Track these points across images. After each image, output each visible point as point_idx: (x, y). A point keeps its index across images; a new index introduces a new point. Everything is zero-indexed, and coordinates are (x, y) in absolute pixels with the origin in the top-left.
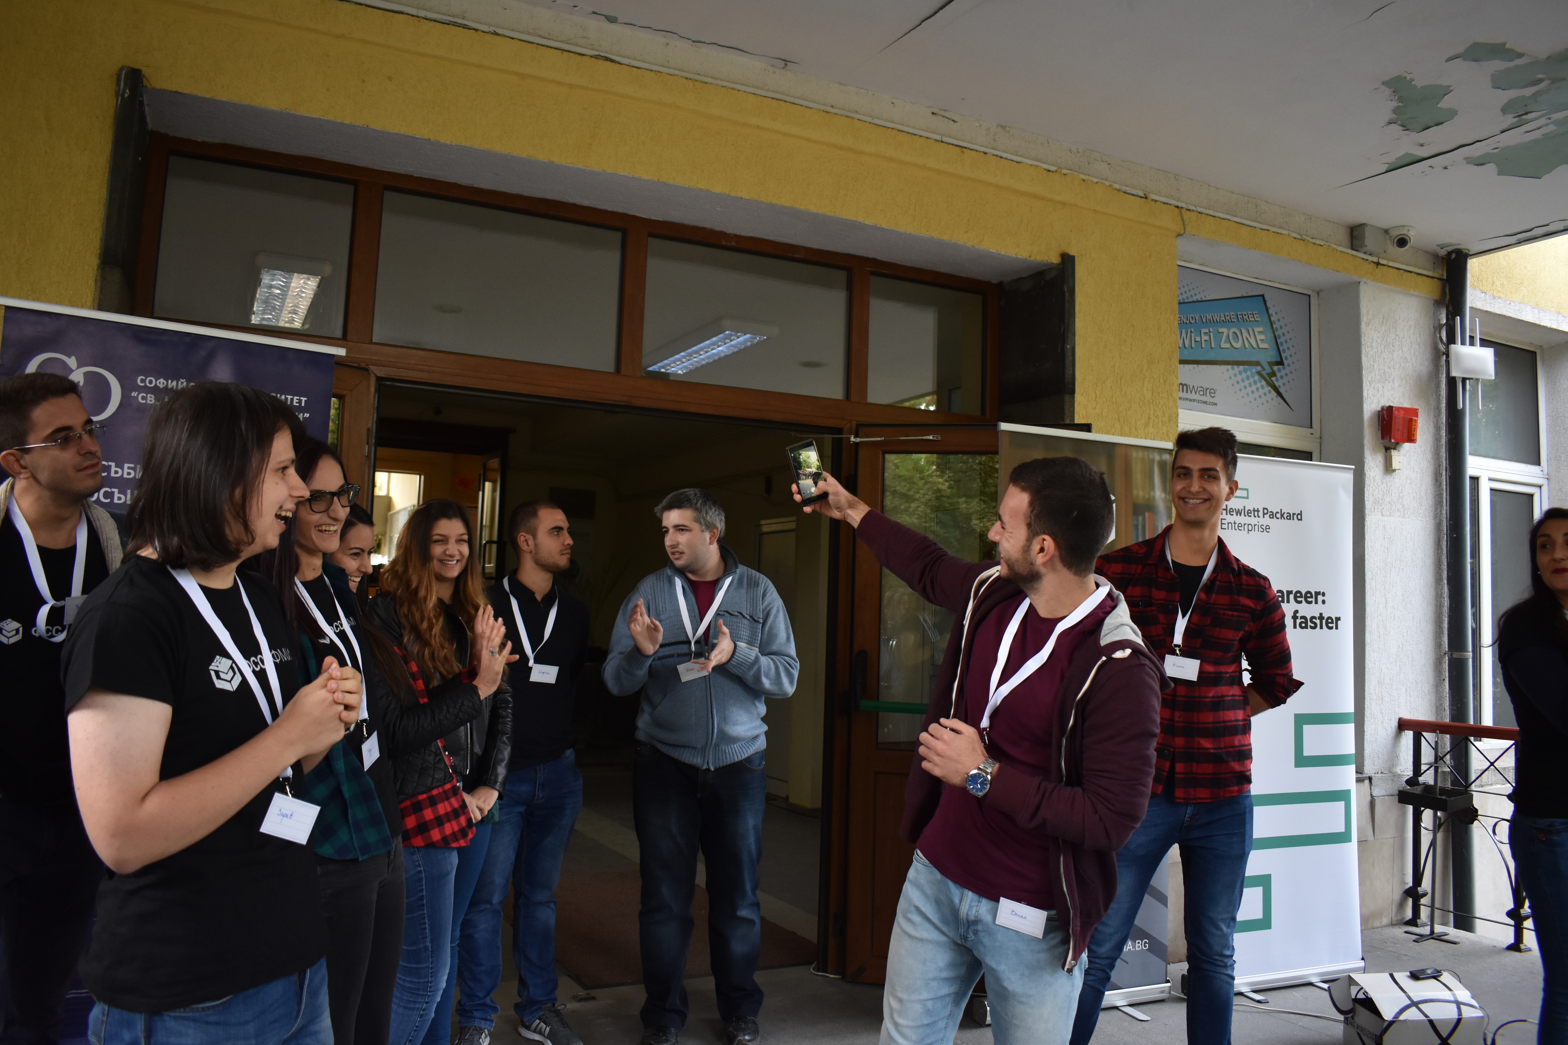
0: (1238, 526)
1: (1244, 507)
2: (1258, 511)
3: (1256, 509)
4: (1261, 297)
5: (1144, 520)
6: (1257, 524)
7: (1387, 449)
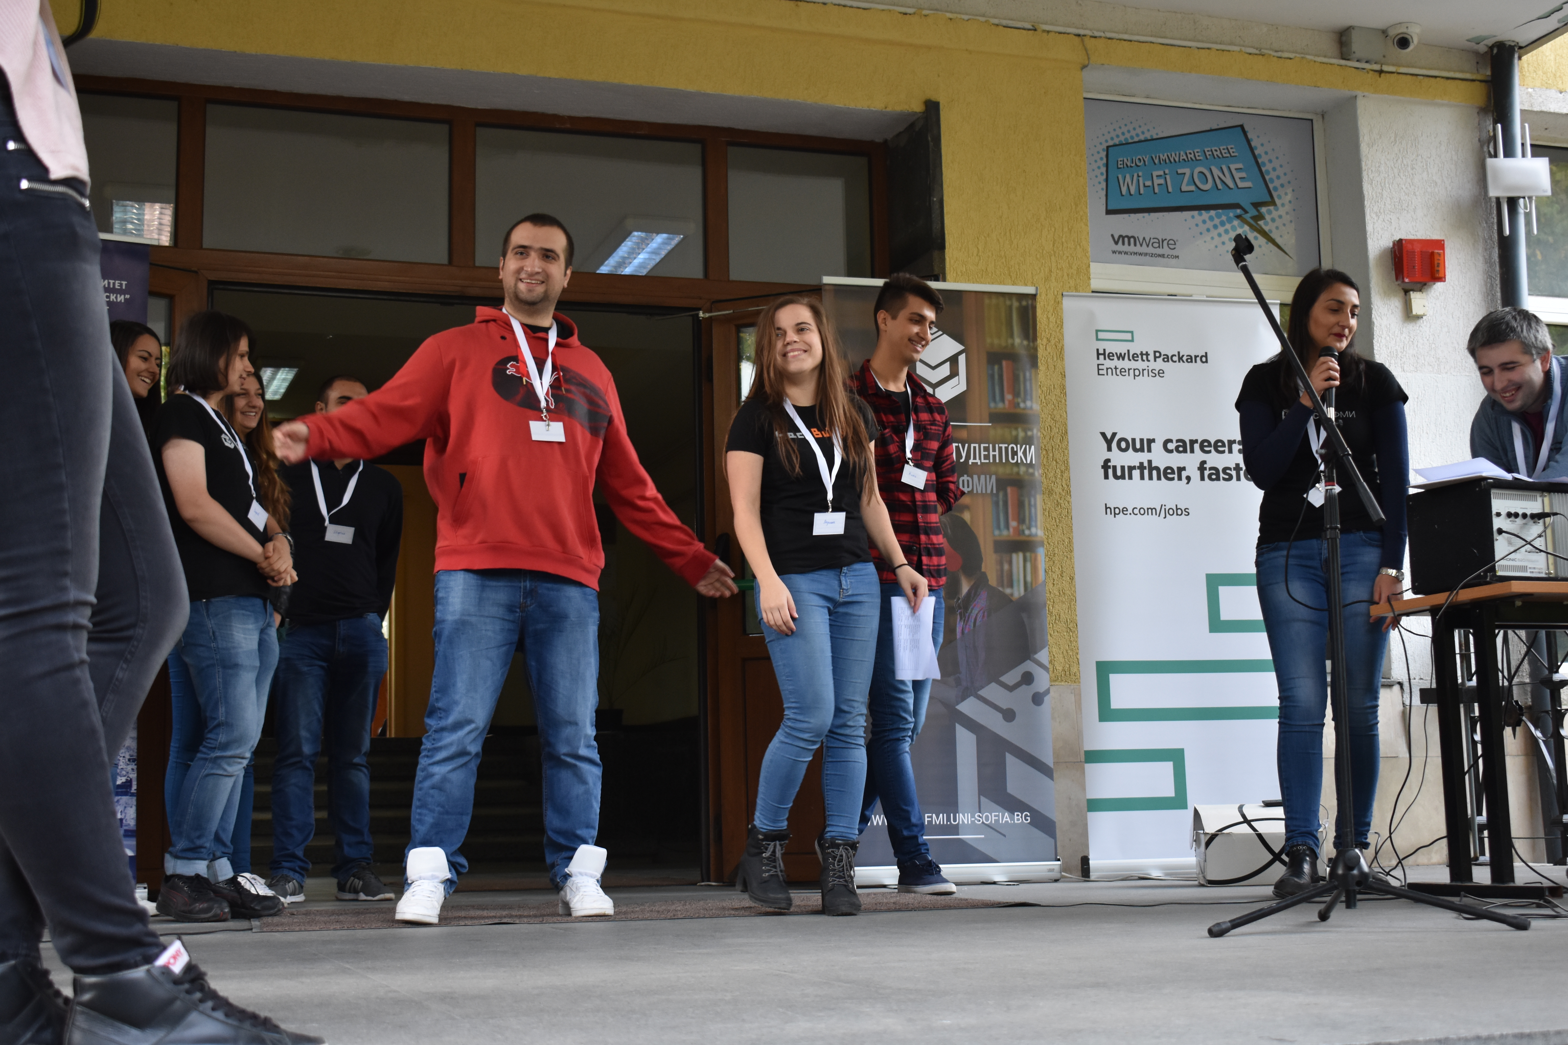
0: (1121, 372)
1: (1128, 351)
2: (1147, 354)
3: (1144, 352)
4: (1239, 128)
5: (1001, 368)
6: (1147, 368)
7: (1406, 292)
